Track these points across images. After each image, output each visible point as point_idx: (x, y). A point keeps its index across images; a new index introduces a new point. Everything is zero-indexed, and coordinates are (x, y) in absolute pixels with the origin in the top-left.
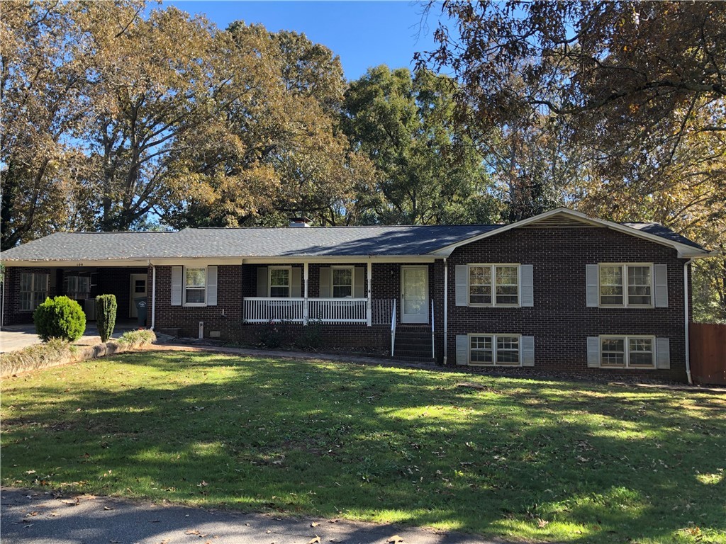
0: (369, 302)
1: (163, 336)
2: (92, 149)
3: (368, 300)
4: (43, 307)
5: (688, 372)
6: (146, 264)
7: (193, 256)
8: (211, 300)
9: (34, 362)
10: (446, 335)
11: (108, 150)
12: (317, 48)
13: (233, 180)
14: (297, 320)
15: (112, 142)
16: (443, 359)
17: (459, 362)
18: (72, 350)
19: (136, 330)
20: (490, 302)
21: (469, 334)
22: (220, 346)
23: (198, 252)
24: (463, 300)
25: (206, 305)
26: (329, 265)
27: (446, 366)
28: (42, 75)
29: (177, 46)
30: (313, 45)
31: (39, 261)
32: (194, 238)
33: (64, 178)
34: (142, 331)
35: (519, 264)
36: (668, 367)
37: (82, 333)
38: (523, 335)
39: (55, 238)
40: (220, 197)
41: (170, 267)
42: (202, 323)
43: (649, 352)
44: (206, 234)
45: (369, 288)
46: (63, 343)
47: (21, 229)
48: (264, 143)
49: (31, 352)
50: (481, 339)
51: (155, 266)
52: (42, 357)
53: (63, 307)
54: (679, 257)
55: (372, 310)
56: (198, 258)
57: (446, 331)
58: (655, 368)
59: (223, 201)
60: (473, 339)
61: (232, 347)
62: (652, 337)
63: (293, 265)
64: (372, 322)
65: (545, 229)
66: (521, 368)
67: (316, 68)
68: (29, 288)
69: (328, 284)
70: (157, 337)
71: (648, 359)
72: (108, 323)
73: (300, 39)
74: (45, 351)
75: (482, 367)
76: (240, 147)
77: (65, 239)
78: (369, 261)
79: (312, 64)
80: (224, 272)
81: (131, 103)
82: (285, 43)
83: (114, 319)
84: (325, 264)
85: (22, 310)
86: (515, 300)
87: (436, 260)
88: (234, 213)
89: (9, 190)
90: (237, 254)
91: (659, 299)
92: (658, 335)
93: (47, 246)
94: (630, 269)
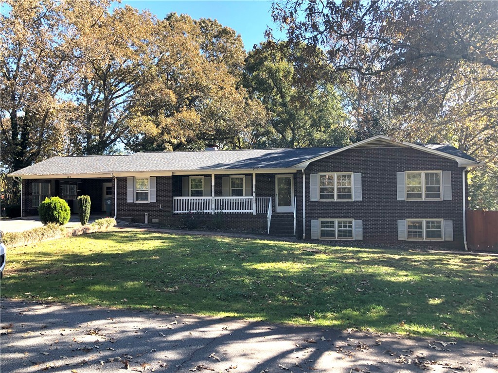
0: (254, 199)
1: (122, 222)
2: (78, 101)
3: (254, 198)
4: (44, 204)
5: (465, 243)
6: (110, 176)
7: (140, 170)
8: (152, 199)
9: (38, 237)
10: (304, 220)
11: (88, 102)
12: (225, 30)
13: (169, 120)
14: (208, 211)
15: (91, 95)
16: (302, 235)
17: (313, 237)
18: (61, 230)
19: (104, 218)
20: (333, 198)
21: (319, 219)
22: (158, 228)
23: (143, 168)
24: (315, 197)
25: (149, 202)
26: (228, 175)
27: (305, 240)
28: (43, 54)
29: (131, 32)
30: (223, 28)
31: (44, 175)
32: (142, 159)
33: (62, 120)
34: (108, 219)
35: (352, 173)
36: (451, 239)
37: (68, 220)
38: (355, 219)
39: (54, 160)
40: (160, 132)
41: (126, 178)
42: (147, 213)
43: (439, 229)
44: (150, 156)
45: (254, 190)
46: (56, 226)
47: (33, 154)
48: (190, 95)
49: (36, 231)
50: (328, 222)
51: (117, 177)
52: (43, 234)
53: (56, 203)
54: (459, 166)
55: (256, 204)
56: (143, 172)
57: (304, 217)
58: (443, 240)
59: (162, 134)
60: (322, 222)
61: (165, 229)
62: (442, 220)
63: (205, 176)
64: (256, 212)
65: (369, 149)
66: (353, 241)
67: (225, 43)
68: (38, 193)
69: (227, 187)
70: (117, 223)
71: (439, 235)
72: (85, 214)
73: (214, 23)
74: (44, 231)
75: (328, 241)
76: (173, 98)
77: (60, 161)
78: (254, 172)
79: (222, 41)
80: (160, 181)
81: (103, 71)
82: (204, 27)
83: (89, 211)
84: (226, 174)
85: (34, 207)
86: (350, 196)
87: (297, 171)
88: (169, 142)
89: (25, 129)
90: (168, 169)
91: (446, 194)
92: (445, 218)
93: (48, 165)
94: (426, 175)
